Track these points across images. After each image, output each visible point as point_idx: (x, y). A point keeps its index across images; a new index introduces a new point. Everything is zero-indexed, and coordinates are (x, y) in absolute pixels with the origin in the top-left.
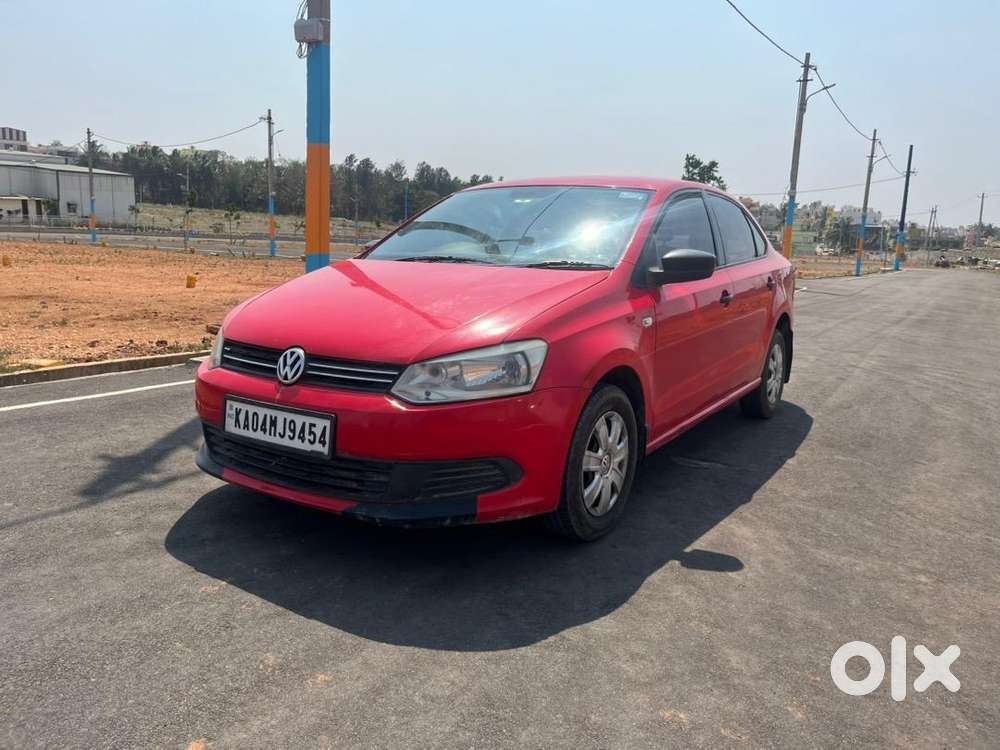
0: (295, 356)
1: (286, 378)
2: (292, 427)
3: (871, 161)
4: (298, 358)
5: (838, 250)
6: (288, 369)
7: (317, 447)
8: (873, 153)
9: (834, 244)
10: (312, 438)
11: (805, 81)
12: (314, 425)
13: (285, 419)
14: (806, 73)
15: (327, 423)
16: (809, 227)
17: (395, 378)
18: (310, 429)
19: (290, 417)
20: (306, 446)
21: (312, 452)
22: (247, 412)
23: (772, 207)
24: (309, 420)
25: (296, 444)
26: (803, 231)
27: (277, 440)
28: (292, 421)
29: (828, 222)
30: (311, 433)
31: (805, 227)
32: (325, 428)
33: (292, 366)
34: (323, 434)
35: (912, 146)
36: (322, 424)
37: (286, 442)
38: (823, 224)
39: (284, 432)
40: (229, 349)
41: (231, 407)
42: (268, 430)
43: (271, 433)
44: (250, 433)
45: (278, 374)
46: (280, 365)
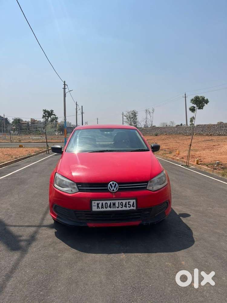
0: (114, 184)
1: (113, 190)
2: (122, 204)
3: (76, 110)
4: (116, 184)
5: (62, 133)
6: (113, 188)
7: (132, 208)
8: (77, 108)
9: (60, 132)
10: (129, 206)
11: (65, 88)
12: (130, 202)
13: (119, 203)
14: (65, 86)
15: (134, 201)
16: (53, 127)
17: (147, 185)
18: (128, 203)
19: (120, 201)
20: (128, 208)
21: (130, 210)
22: (102, 203)
23: (41, 121)
24: (127, 201)
25: (124, 208)
26: (51, 128)
27: (116, 209)
28: (122, 202)
29: (57, 126)
30: (129, 204)
31: (52, 127)
32: (134, 202)
33: (115, 187)
34: (133, 204)
35: (82, 106)
36: (132, 201)
37: (120, 209)
38: (56, 126)
39: (119, 206)
40: (80, 186)
41: (95, 203)
42: (112, 207)
43: (113, 208)
44: (105, 209)
45: (110, 190)
46: (109, 187)
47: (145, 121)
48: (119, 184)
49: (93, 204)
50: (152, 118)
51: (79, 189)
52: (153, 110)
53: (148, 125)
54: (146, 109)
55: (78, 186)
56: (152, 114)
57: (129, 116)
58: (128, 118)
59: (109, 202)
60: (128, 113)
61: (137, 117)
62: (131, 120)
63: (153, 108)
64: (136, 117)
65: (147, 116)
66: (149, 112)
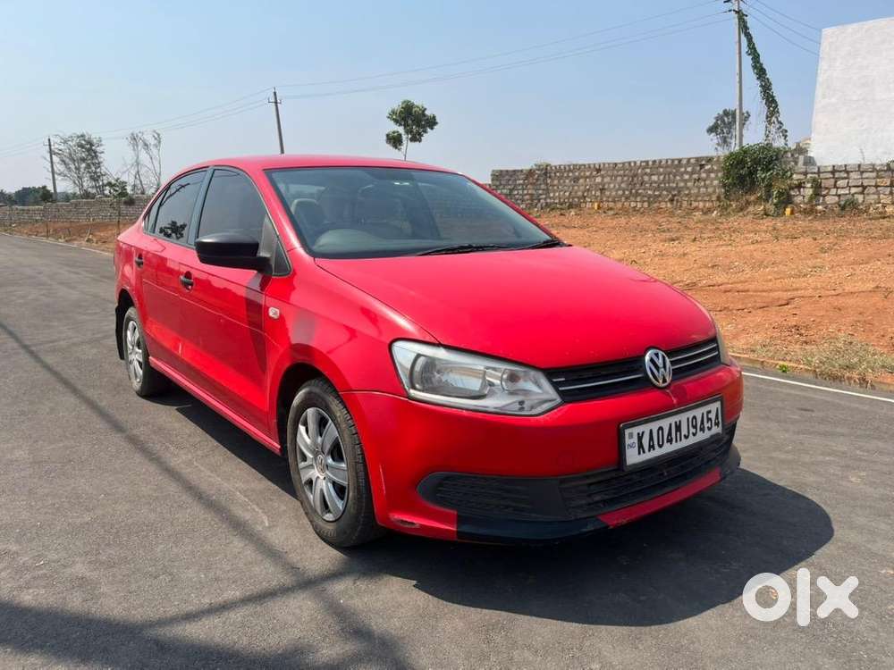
1: (664, 379)
2: (694, 423)
4: (664, 358)
6: (661, 370)
7: (714, 430)
10: (709, 424)
12: (710, 412)
13: (688, 420)
15: (719, 405)
17: (718, 349)
18: (707, 417)
19: (691, 415)
20: (707, 435)
21: (711, 437)
22: (651, 432)
24: (705, 410)
25: (700, 437)
27: (684, 444)
28: (694, 418)
30: (708, 420)
32: (717, 411)
33: (665, 367)
34: (717, 416)
36: (713, 409)
37: (691, 440)
39: (689, 432)
40: (563, 379)
41: (631, 436)
42: (674, 440)
43: (676, 441)
44: (658, 452)
45: (653, 380)
46: (651, 369)
47: (133, 172)
48: (670, 353)
49: (628, 441)
50: (156, 164)
51: (561, 394)
52: (158, 139)
53: (145, 186)
54: (131, 131)
55: (555, 380)
56: (154, 151)
57: (70, 154)
58: (67, 160)
59: (665, 423)
60: (65, 142)
61: (102, 157)
62: (78, 169)
63: (155, 131)
64: (96, 156)
65: (138, 157)
66: (146, 145)
